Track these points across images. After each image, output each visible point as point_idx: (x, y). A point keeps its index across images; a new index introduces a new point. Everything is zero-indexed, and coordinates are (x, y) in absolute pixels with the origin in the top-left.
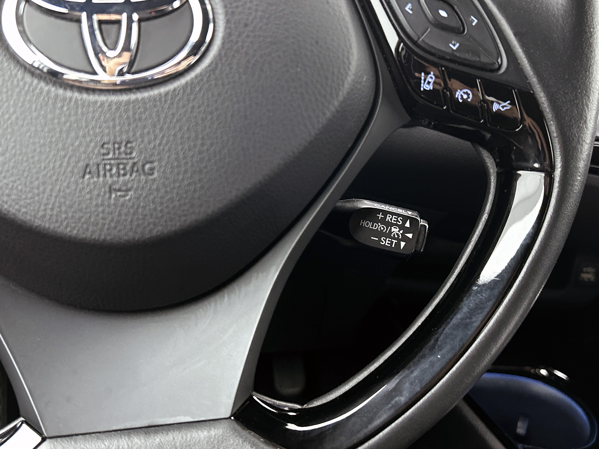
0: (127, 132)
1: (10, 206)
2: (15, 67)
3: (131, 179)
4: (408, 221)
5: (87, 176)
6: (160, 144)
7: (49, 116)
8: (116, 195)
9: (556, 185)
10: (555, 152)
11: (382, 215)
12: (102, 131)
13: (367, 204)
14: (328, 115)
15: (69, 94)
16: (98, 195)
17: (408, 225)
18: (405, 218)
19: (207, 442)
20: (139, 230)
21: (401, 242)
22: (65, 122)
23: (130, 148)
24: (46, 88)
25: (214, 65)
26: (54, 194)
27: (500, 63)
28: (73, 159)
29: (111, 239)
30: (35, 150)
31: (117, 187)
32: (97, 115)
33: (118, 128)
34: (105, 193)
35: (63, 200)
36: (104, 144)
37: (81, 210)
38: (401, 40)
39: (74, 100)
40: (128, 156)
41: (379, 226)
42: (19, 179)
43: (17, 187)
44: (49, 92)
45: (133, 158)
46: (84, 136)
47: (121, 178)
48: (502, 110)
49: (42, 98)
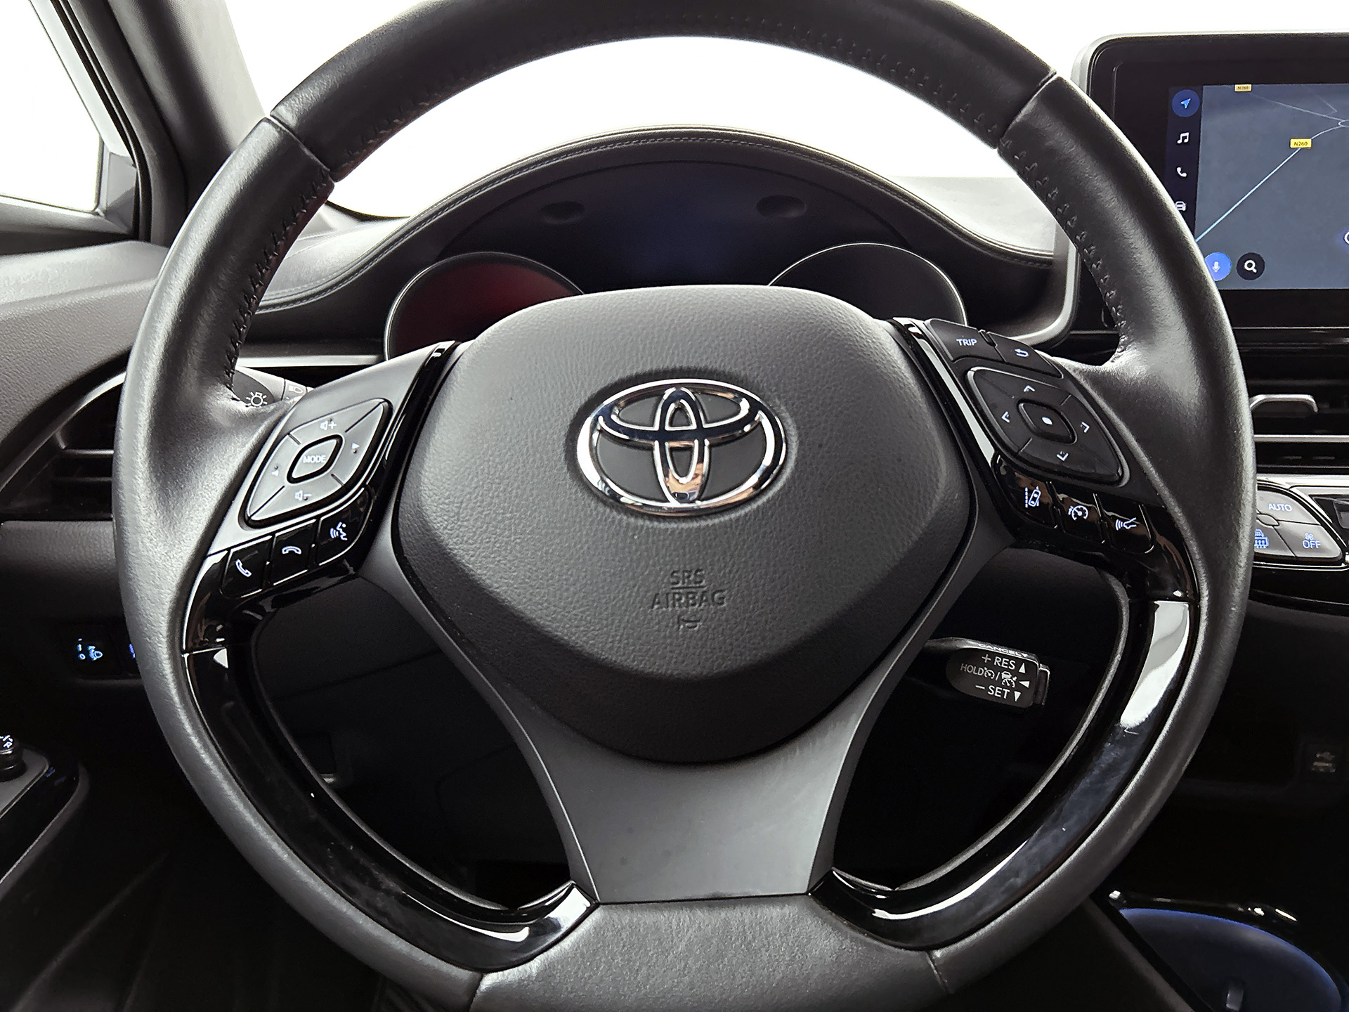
0: (697, 560)
1: (577, 638)
2: (589, 496)
3: (699, 608)
4: (1023, 666)
5: (656, 607)
6: (730, 572)
7: (620, 545)
8: (684, 626)
9: (1204, 617)
10: (1199, 577)
11: (988, 657)
12: (672, 560)
13: (971, 644)
14: (915, 537)
15: (640, 522)
16: (667, 626)
17: (1022, 670)
18: (1019, 662)
19: (781, 921)
20: (708, 664)
21: (1015, 692)
22: (636, 551)
23: (700, 576)
24: (619, 517)
25: (786, 488)
26: (622, 626)
27: (1121, 474)
28: (642, 589)
29: (678, 674)
30: (605, 580)
31: (685, 617)
32: (668, 542)
33: (688, 556)
34: (673, 623)
35: (631, 631)
36: (674, 572)
37: (649, 643)
38: (997, 452)
39: (645, 528)
40: (698, 585)
41: (985, 671)
42: (588, 610)
43: (586, 618)
44: (621, 520)
45: (703, 587)
46: (654, 566)
47: (690, 608)
48: (1127, 528)
49: (614, 527)
